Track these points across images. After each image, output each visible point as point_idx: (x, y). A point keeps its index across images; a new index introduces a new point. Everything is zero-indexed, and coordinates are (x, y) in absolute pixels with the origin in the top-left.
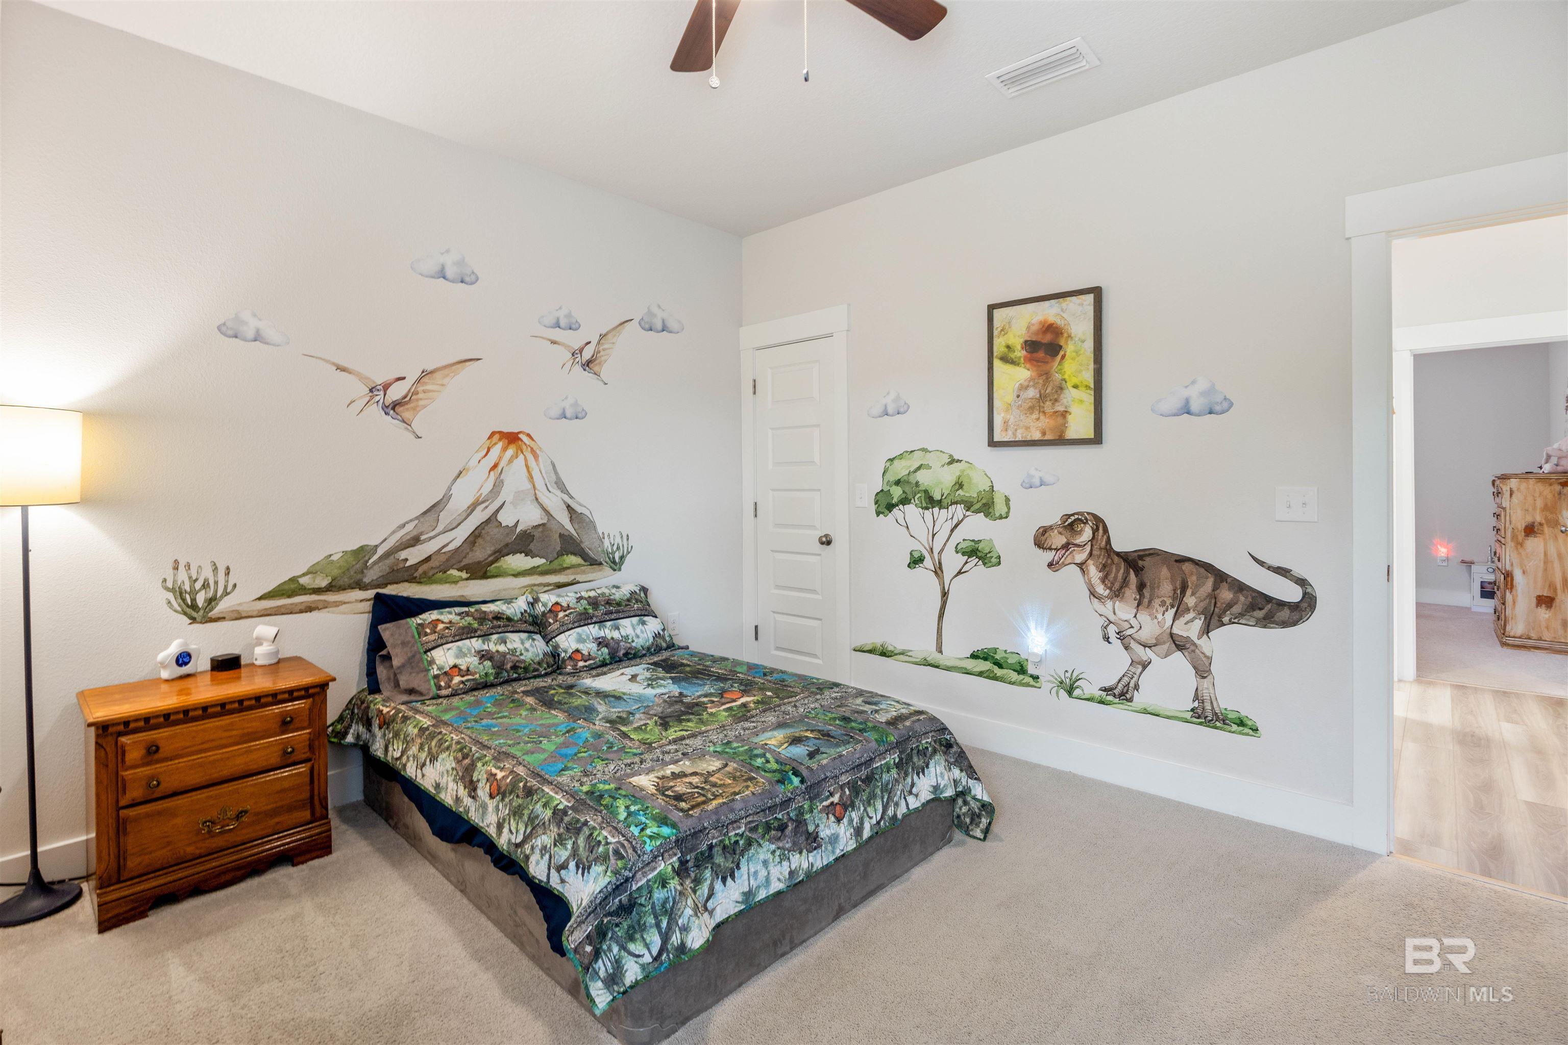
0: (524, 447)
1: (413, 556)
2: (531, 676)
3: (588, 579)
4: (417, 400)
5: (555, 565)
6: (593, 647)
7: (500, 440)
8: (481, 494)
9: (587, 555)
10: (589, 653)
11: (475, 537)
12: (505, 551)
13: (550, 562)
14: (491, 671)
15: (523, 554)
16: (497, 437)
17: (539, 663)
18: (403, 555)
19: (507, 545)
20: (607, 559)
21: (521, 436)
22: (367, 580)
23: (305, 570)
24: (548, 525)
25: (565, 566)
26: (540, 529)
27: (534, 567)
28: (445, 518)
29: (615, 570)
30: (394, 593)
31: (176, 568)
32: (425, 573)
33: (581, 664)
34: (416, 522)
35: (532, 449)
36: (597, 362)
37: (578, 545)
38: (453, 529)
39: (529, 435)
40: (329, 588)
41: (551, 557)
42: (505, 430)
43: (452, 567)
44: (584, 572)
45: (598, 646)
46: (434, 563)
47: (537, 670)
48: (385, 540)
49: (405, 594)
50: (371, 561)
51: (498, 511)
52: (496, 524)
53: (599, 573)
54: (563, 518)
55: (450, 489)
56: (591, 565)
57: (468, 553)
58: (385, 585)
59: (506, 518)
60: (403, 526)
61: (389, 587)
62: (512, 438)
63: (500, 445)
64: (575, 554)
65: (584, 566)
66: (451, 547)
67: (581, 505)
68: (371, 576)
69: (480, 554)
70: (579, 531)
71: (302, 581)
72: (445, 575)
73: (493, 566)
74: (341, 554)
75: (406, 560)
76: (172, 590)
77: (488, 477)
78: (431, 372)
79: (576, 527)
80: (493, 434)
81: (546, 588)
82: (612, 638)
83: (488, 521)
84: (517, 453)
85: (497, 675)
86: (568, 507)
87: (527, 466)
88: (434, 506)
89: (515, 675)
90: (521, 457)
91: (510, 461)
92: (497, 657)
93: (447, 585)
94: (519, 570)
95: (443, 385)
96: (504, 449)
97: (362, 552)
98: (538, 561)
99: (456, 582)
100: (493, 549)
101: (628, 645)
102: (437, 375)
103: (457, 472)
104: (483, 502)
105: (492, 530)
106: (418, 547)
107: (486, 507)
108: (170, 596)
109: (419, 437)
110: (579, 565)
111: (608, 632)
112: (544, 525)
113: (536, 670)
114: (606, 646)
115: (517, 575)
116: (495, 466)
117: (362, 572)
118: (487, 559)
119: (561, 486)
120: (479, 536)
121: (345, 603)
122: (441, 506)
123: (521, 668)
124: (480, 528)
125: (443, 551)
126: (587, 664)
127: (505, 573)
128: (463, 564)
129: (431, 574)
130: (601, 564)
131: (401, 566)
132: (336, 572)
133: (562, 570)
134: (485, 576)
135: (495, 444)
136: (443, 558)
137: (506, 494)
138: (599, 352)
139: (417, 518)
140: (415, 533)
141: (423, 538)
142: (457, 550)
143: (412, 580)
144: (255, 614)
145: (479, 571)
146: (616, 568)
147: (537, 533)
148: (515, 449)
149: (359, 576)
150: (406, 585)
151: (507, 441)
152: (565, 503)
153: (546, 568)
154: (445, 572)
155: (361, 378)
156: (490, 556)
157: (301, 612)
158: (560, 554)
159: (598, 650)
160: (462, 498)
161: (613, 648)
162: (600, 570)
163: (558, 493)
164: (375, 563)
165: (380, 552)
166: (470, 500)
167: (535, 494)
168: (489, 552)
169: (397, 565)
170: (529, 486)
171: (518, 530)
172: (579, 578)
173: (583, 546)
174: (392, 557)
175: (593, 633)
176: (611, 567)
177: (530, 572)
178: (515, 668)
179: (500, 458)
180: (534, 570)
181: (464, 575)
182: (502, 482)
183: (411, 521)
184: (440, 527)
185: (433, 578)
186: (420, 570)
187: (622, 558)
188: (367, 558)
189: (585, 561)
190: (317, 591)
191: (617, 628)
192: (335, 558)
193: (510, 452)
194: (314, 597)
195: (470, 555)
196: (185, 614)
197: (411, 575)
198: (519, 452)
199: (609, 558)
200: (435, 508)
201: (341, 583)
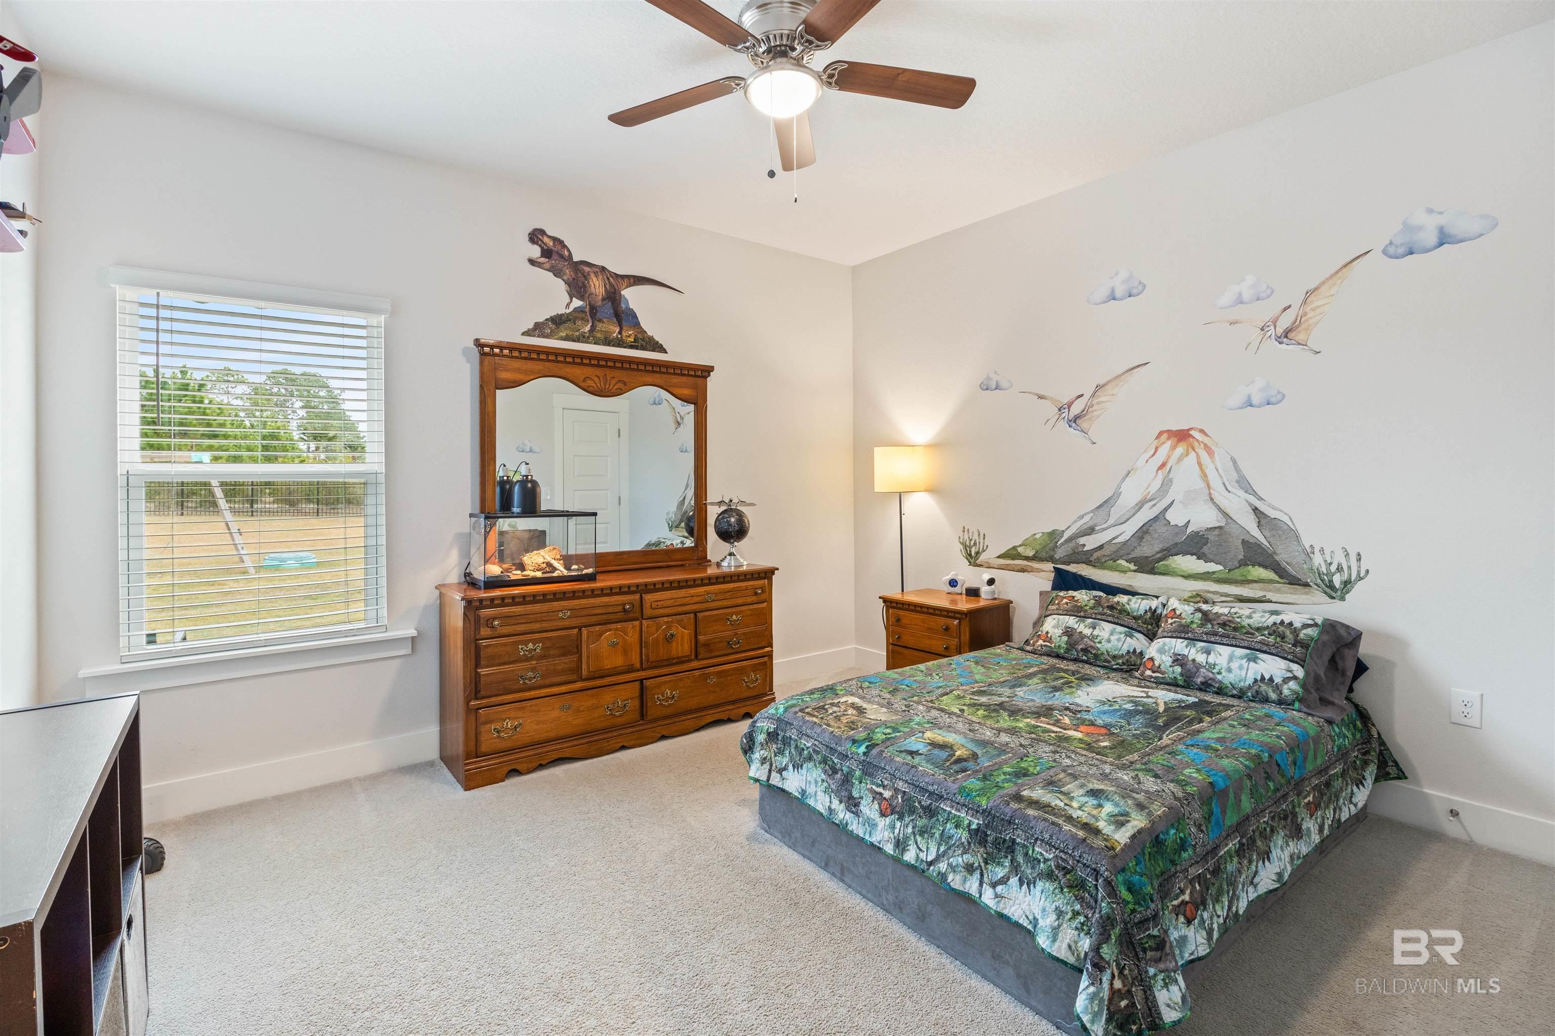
0: (1196, 444)
1: (1090, 543)
2: (1101, 664)
3: (1286, 601)
4: (1092, 412)
5: (1236, 574)
6: (1167, 660)
7: (1169, 438)
8: (1149, 492)
9: (1284, 570)
10: (1160, 665)
11: (1143, 533)
12: (1174, 551)
13: (1230, 570)
14: (1063, 645)
15: (1195, 557)
16: (1165, 436)
17: (1115, 657)
18: (1082, 541)
19: (1176, 544)
20: (1319, 581)
21: (1192, 432)
22: (1057, 556)
23: (1020, 543)
24: (1227, 529)
25: (1250, 578)
26: (1216, 532)
27: (1208, 572)
28: (1116, 513)
29: (1333, 598)
30: (1074, 571)
31: (964, 531)
32: (1098, 559)
33: (1148, 673)
34: (1092, 514)
35: (1205, 445)
36: (1303, 327)
37: (1271, 556)
38: (1123, 523)
39: (1202, 431)
40: (1034, 558)
41: (1230, 565)
42: (1174, 428)
43: (1121, 557)
44: (1278, 591)
45: (1173, 663)
46: (1106, 551)
47: (1109, 662)
48: (1069, 527)
49: (1083, 573)
50: (1059, 542)
51: (1166, 509)
52: (1165, 522)
53: (1304, 597)
54: (1250, 524)
55: (1119, 487)
56: (1290, 584)
57: (1135, 547)
58: (1068, 563)
59: (1176, 517)
60: (1082, 517)
61: (1072, 565)
62: (1182, 436)
63: (1169, 443)
64: (1265, 567)
65: (1279, 583)
66: (1121, 539)
67: (1274, 508)
68: (1060, 554)
69: (1148, 549)
70: (1271, 540)
71: (1020, 550)
72: (1115, 563)
73: (1161, 563)
74: (1041, 534)
75: (1084, 545)
76: (962, 543)
77: (1156, 476)
78: (1104, 385)
79: (1268, 534)
80: (1161, 433)
81: (1224, 599)
82: (1194, 660)
83: (1156, 519)
84: (1188, 450)
85: (1068, 650)
86: (1255, 510)
87: (1200, 464)
88: (1105, 502)
89: (1084, 658)
90: (1193, 455)
91: (1180, 460)
92: (1076, 637)
93: (1117, 573)
94: (1190, 572)
95: (1113, 395)
96: (1173, 448)
97: (1053, 535)
98: (1212, 567)
99: (1125, 572)
100: (1161, 546)
101: (1211, 675)
102: (1108, 387)
103: (1126, 472)
104: (1151, 500)
105: (1159, 528)
106: (1093, 536)
107: (1154, 505)
108: (961, 547)
109: (1094, 443)
110: (1271, 581)
111: (1195, 653)
112: (1220, 528)
113: (1106, 661)
114: (1181, 666)
115: (1187, 577)
116: (1163, 465)
117: (1054, 550)
118: (1155, 555)
119: (1245, 485)
120: (1147, 532)
121: (1043, 571)
122: (1112, 502)
123: (1091, 653)
124: (1147, 525)
125: (1113, 542)
126: (1154, 675)
127: (1174, 572)
128: (1131, 556)
129: (1103, 560)
130: (1307, 585)
131: (1081, 550)
132: (1038, 547)
133: (1246, 582)
134: (1152, 571)
135: (1163, 443)
136: (1113, 548)
137: (1175, 493)
138: (1305, 314)
139: (1092, 511)
140: (1091, 524)
141: (1097, 528)
142: (1125, 543)
143: (1088, 563)
144: (996, 566)
145: (1147, 566)
146: (1334, 595)
147: (1212, 537)
148: (1185, 447)
149: (1052, 553)
150: (1084, 566)
151: (1176, 439)
152: (1250, 505)
153: (1222, 576)
154: (1115, 561)
155: (1053, 401)
156: (1158, 553)
157: (1018, 571)
158: (1243, 563)
159: (1170, 666)
160: (1130, 495)
161: (1189, 670)
162: (1306, 593)
163: (1242, 493)
164: (1062, 544)
165: (1066, 536)
166: (1139, 498)
167: (1210, 494)
168: (1157, 549)
169: (1077, 548)
170: (1201, 485)
171: (1189, 531)
172: (1270, 596)
173: (1277, 558)
174: (1074, 541)
175: (1177, 648)
176: (1325, 593)
177: (1203, 576)
178: (1085, 651)
179: (1169, 457)
180: (1207, 575)
181: (1132, 567)
182: (1171, 481)
183: (1088, 513)
184: (1111, 522)
185: (1105, 564)
186: (1095, 555)
187: (1347, 583)
188: (1057, 540)
189: (1281, 577)
190: (1027, 558)
191: (1208, 653)
192: (1038, 536)
193: (1180, 450)
194: (1025, 563)
195: (1139, 548)
196: (967, 559)
197: (1087, 558)
198: (1190, 449)
199: (1322, 580)
200: (1106, 504)
201: (1040, 556)
